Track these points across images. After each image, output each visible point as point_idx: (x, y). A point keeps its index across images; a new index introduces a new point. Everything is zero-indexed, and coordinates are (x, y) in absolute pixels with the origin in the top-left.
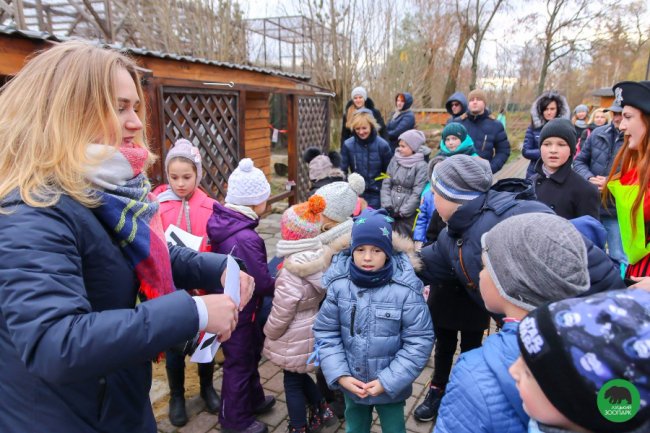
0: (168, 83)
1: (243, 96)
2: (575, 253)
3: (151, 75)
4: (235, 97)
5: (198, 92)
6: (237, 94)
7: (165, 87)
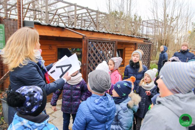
0: (91, 38)
1: (117, 43)
2: (106, 82)
3: (85, 36)
4: (114, 43)
5: (101, 41)
6: (114, 42)
7: (89, 40)
